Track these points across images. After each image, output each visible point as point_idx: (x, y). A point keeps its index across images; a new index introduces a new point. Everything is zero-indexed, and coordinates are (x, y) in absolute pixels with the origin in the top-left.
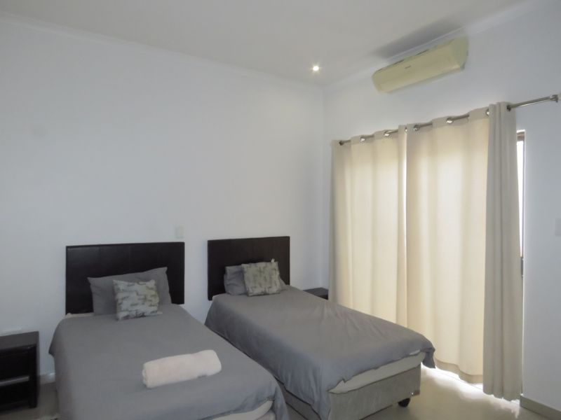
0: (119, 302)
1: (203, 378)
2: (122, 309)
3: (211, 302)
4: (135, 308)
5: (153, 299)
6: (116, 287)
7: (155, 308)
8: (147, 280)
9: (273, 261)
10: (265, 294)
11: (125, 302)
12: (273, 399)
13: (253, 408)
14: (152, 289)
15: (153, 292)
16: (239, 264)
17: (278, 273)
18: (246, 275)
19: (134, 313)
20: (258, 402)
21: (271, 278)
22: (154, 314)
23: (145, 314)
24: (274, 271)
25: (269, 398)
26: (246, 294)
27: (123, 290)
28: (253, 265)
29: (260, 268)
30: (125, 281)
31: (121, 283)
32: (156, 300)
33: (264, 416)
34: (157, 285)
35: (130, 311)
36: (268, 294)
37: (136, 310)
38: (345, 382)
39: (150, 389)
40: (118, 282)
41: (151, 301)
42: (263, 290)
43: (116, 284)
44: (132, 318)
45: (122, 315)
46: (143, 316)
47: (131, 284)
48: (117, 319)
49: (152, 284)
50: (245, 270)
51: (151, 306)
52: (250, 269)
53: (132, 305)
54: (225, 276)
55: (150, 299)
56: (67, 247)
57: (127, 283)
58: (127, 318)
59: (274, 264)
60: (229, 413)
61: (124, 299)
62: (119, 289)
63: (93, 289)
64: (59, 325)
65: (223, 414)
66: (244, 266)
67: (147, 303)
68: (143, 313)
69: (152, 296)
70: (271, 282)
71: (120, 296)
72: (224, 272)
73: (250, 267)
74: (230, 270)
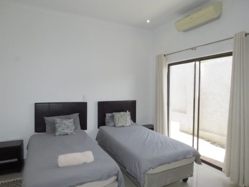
0: (57, 128)
1: (85, 164)
2: (58, 131)
3: (99, 129)
4: (64, 131)
5: (71, 127)
6: (55, 121)
7: (73, 131)
8: (70, 119)
9: (128, 111)
10: (123, 126)
11: (59, 128)
12: (117, 175)
13: (106, 179)
14: (71, 123)
15: (72, 124)
16: (112, 112)
17: (130, 117)
18: (115, 117)
19: (63, 133)
20: (109, 176)
21: (126, 119)
22: (71, 134)
23: (68, 134)
24: (128, 116)
25: (115, 175)
26: (115, 126)
27: (59, 123)
28: (118, 113)
29: (121, 114)
30: (60, 119)
31: (58, 120)
32: (74, 128)
33: (112, 183)
34: (74, 121)
35: (61, 132)
36: (125, 127)
37: (64, 132)
38: (153, 169)
39: (60, 168)
40: (57, 119)
41: (71, 128)
42: (122, 124)
43: (56, 120)
44: (62, 135)
45: (57, 134)
46: (67, 134)
47: (62, 120)
48: (56, 136)
49: (71, 120)
50: (115, 115)
51: (71, 130)
52: (117, 115)
53: (62, 130)
54: (105, 118)
55: (70, 127)
56: (35, 104)
57: (60, 120)
58: (60, 135)
59: (128, 113)
60: (94, 181)
61: (58, 127)
62: (57, 122)
63: (46, 122)
64: (31, 137)
65: (91, 181)
66: (114, 113)
67: (69, 129)
68: (67, 133)
69: (71, 126)
70: (126, 121)
71: (57, 125)
72: (105, 116)
73: (117, 114)
74: (108, 115)
